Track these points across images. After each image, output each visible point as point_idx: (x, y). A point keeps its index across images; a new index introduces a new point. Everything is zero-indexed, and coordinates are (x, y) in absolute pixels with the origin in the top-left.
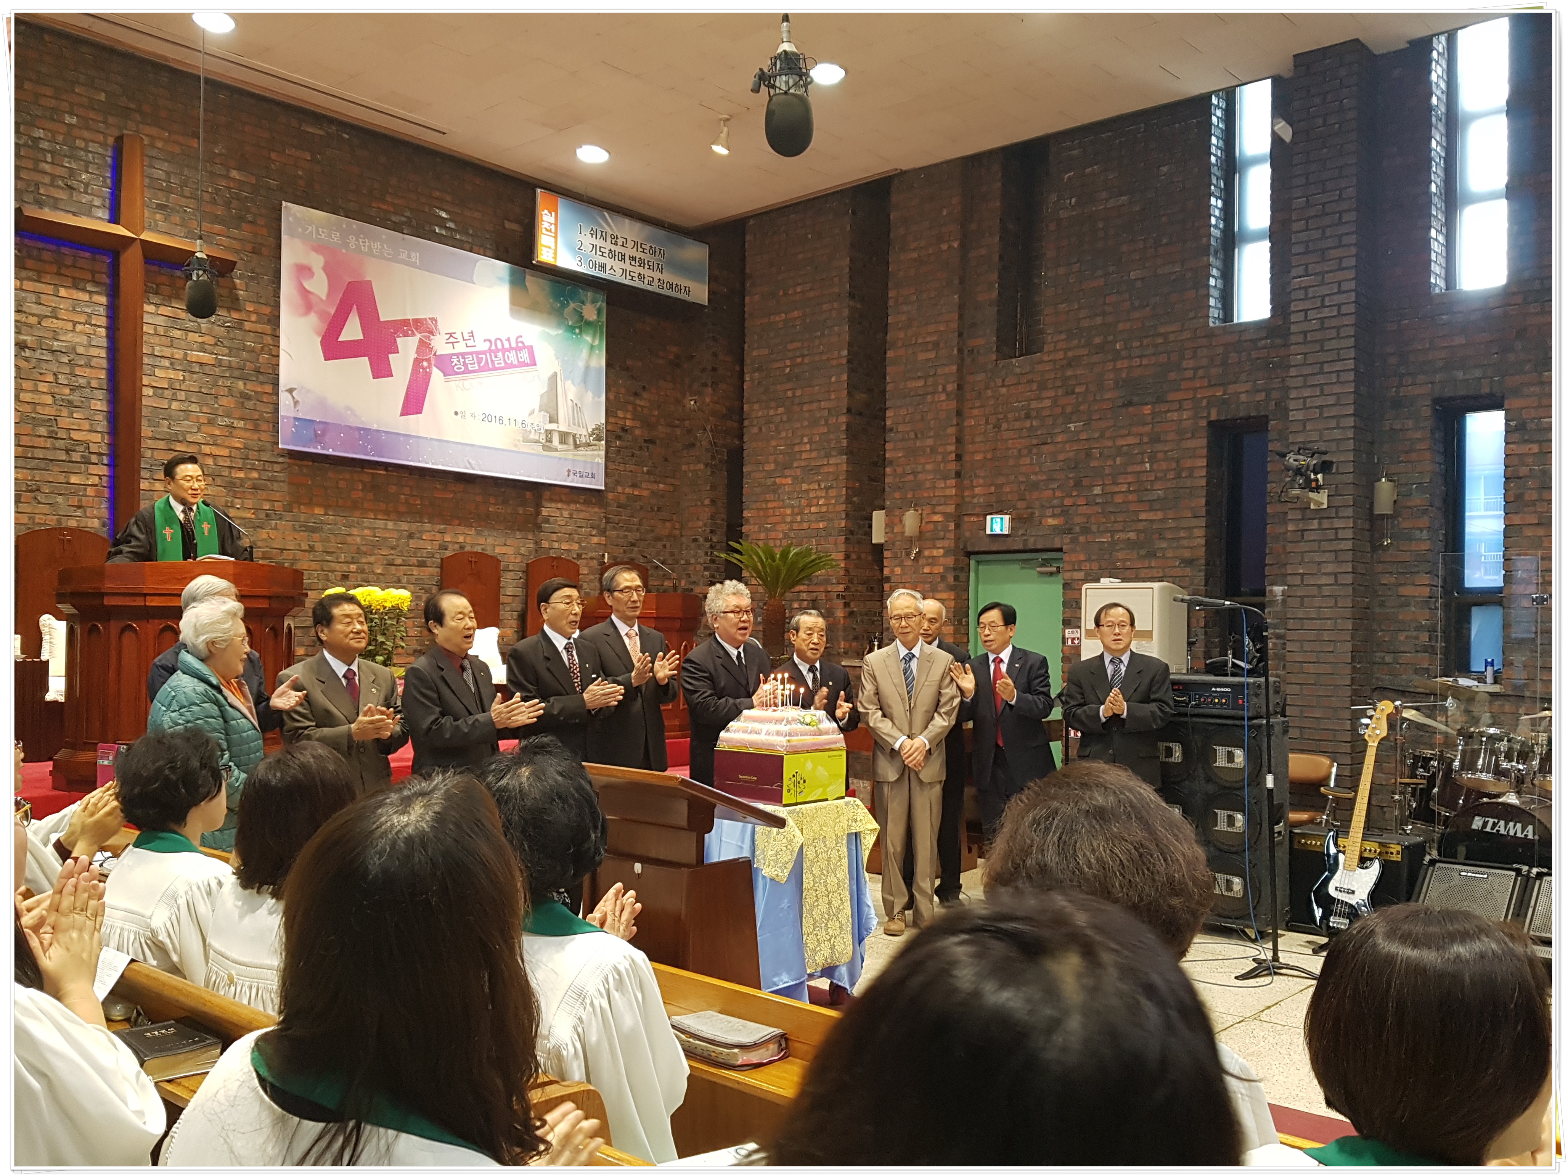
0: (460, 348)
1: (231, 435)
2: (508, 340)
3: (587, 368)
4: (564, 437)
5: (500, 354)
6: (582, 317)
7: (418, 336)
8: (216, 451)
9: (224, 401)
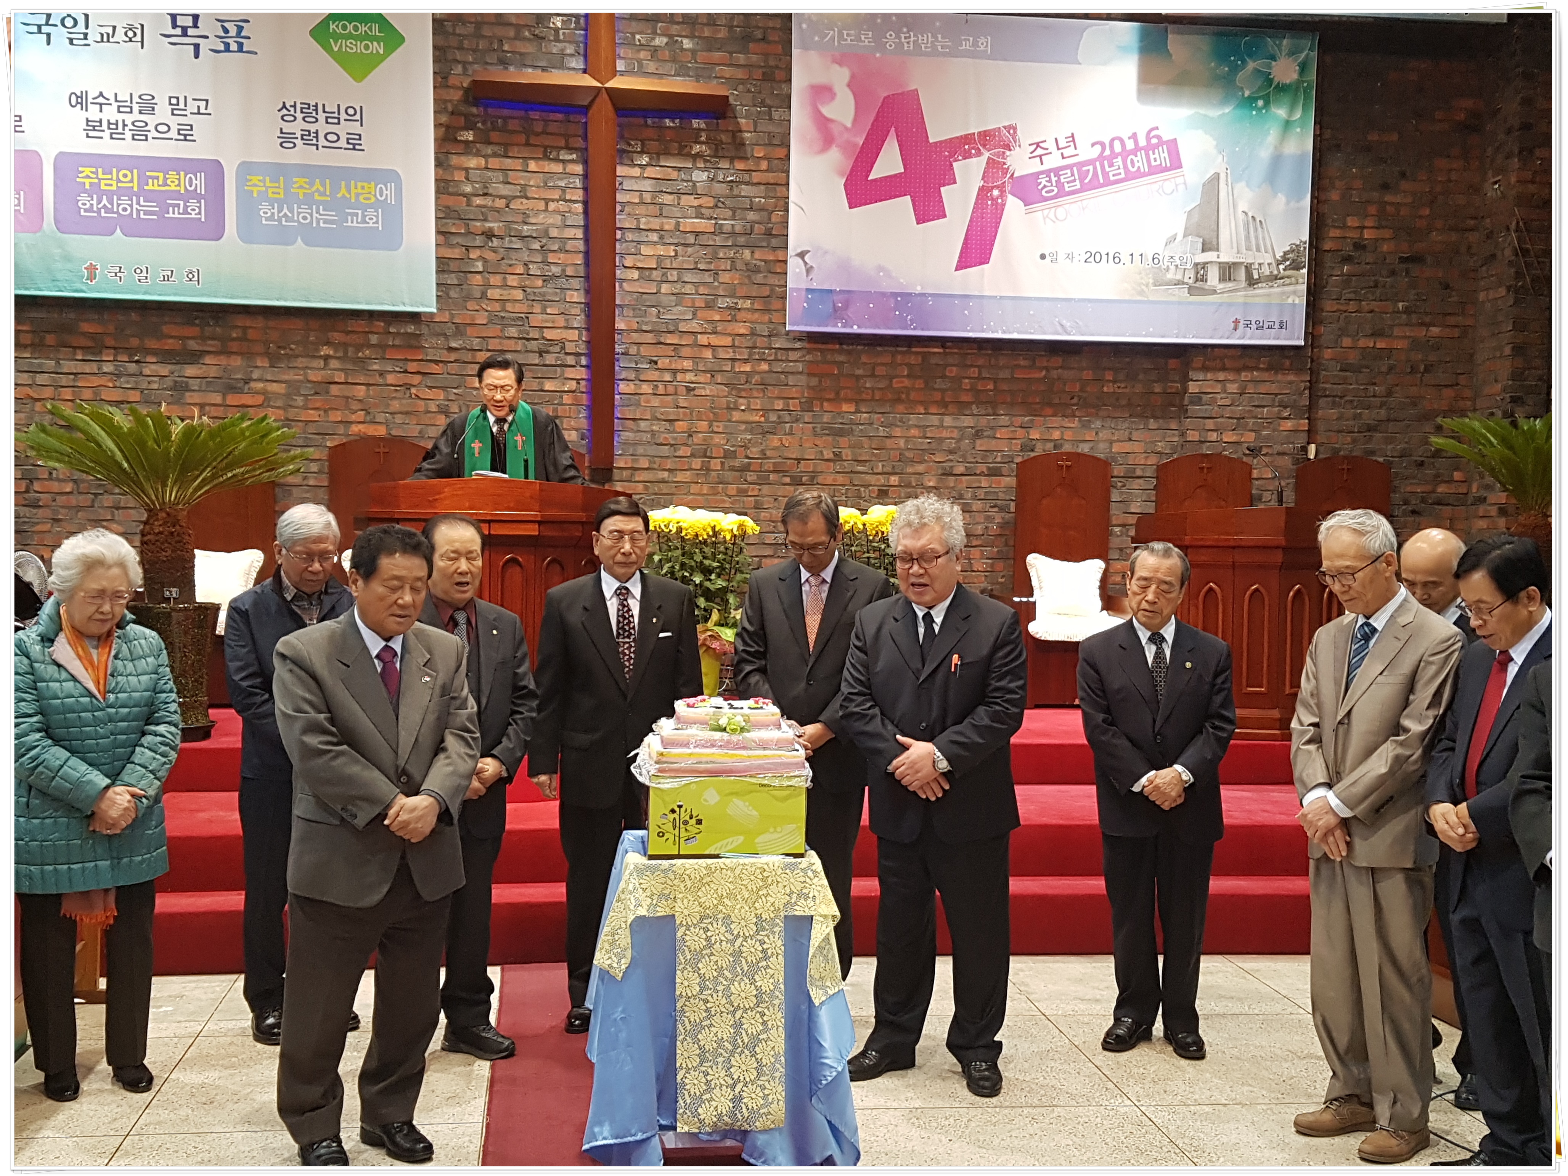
0: (1053, 161)
1: (734, 320)
2: (1134, 136)
3: (1277, 160)
4: (1227, 271)
5: (1119, 161)
6: (1270, 81)
7: (986, 155)
8: (715, 340)
9: (725, 277)
